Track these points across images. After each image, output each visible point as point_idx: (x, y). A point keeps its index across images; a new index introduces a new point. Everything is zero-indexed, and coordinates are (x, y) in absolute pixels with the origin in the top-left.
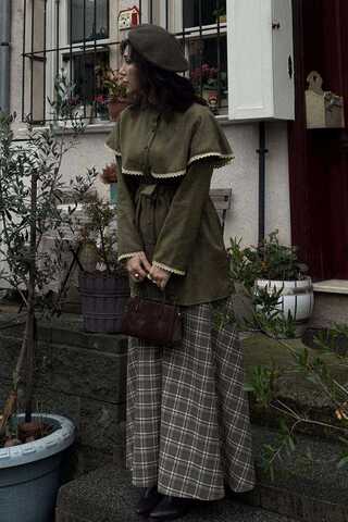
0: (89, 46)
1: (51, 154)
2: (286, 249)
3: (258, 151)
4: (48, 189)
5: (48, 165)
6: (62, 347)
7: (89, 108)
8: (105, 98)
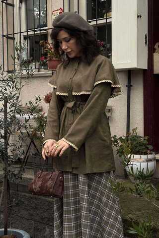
0: (38, 30)
1: (14, 88)
3: (127, 86)
4: (13, 108)
5: (13, 95)
6: (23, 194)
7: (38, 64)
8: (46, 58)
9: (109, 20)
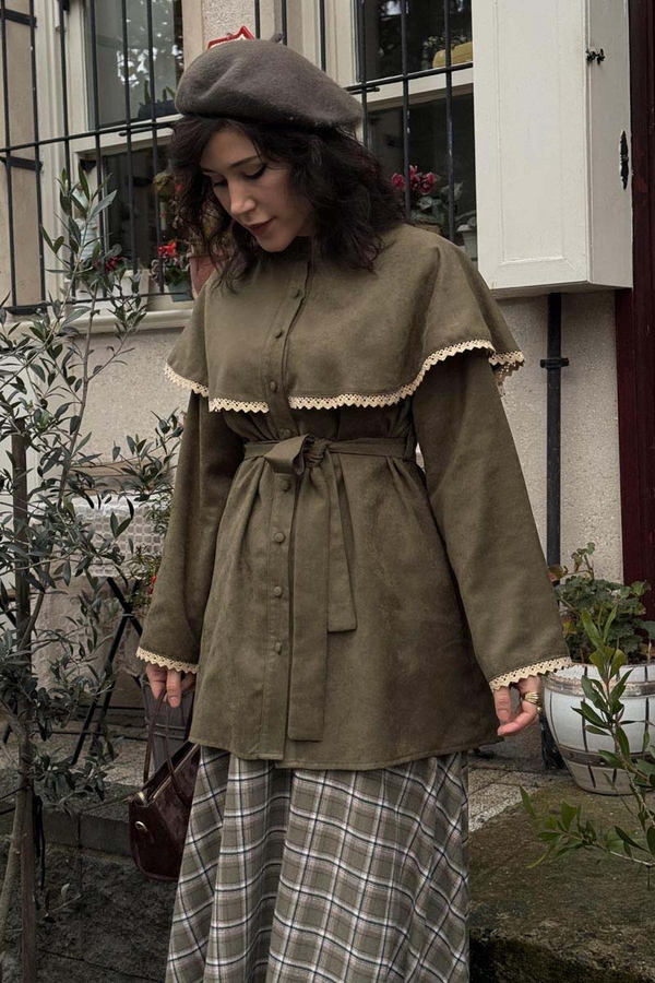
0: (144, 128)
1: (59, 380)
2: (613, 587)
3: (543, 364)
4: (56, 472)
5: (52, 409)
6: (106, 861)
7: (145, 274)
8: (181, 249)
9: (459, 78)
